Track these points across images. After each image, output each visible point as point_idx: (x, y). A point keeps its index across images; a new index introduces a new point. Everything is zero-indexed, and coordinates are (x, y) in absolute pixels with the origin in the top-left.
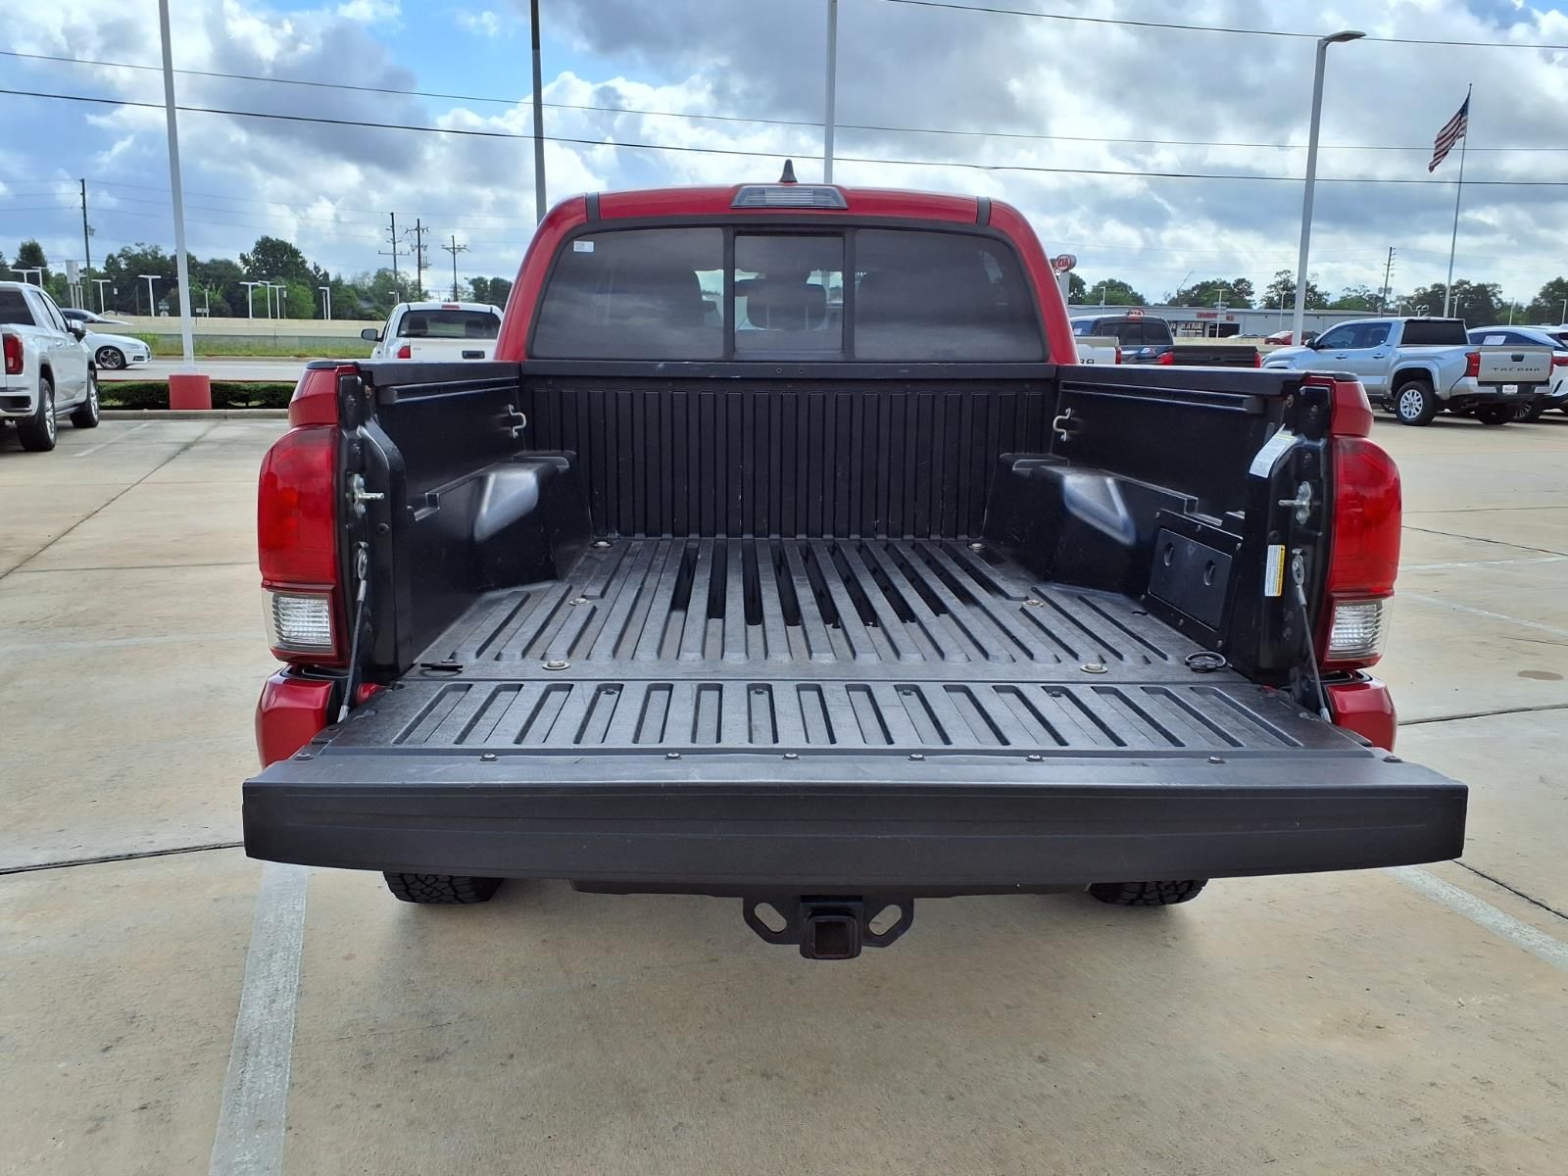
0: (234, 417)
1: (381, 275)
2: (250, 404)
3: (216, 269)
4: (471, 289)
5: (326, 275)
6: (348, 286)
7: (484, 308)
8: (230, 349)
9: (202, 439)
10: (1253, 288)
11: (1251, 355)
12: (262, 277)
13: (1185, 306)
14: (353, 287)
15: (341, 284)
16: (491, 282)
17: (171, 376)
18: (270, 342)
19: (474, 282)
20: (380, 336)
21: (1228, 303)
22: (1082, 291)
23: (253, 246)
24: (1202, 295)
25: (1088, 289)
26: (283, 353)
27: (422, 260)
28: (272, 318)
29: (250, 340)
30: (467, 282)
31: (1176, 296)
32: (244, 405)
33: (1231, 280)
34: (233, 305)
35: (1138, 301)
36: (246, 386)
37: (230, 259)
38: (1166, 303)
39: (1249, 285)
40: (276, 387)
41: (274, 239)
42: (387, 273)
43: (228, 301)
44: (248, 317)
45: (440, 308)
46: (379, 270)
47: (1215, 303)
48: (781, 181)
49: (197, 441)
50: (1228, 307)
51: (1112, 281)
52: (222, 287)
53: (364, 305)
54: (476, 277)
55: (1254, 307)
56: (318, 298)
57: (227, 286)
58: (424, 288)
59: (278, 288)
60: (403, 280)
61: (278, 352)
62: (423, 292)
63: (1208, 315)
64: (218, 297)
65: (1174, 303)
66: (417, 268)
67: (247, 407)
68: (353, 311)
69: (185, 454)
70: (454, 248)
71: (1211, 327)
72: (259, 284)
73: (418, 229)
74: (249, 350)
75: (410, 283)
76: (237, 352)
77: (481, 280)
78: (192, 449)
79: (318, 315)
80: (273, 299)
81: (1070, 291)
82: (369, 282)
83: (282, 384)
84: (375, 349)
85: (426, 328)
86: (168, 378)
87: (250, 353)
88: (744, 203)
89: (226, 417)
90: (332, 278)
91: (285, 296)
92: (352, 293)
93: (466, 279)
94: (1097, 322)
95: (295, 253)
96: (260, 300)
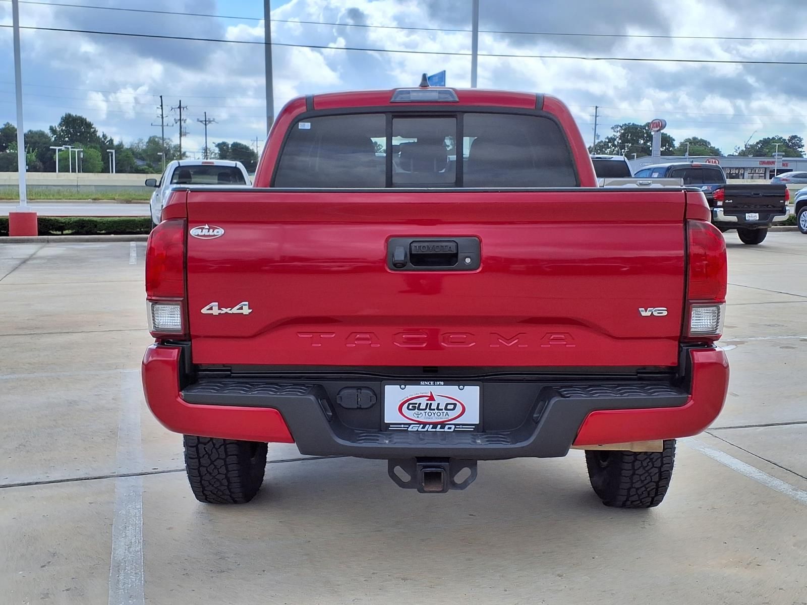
0: (55, 241)
1: (152, 141)
2: (65, 232)
3: (32, 137)
4: (217, 150)
5: (111, 141)
6: (127, 149)
7: (231, 163)
8: (46, 195)
9: (34, 256)
10: (803, 142)
11: (783, 191)
12: (65, 143)
13: (751, 156)
14: (131, 149)
15: (122, 148)
16: (232, 145)
17: (10, 213)
18: (74, 190)
19: (219, 145)
20: (158, 184)
21: (784, 154)
22: (672, 146)
23: (59, 121)
24: (764, 148)
25: (677, 144)
26: (84, 197)
27: (183, 129)
28: (72, 172)
29: (61, 188)
30: (214, 145)
31: (744, 149)
32: (60, 233)
33: (786, 137)
34: (44, 163)
35: (716, 153)
36: (63, 220)
37: (42, 130)
38: (737, 154)
39: (800, 140)
40: (83, 221)
41: (74, 115)
42: (157, 139)
43: (41, 160)
44: (55, 172)
45: (200, 164)
46: (150, 137)
47: (773, 154)
48: (421, 85)
49: (31, 257)
50: (784, 156)
51: (694, 139)
52: (36, 150)
53: (139, 163)
54: (221, 142)
55: (804, 156)
56: (106, 158)
57: (40, 149)
58: (183, 150)
59: (76, 151)
60: (167, 144)
61: (80, 197)
62: (182, 153)
63: (768, 163)
64: (34, 158)
65: (743, 154)
66: (179, 136)
67: (62, 234)
68: (131, 168)
69: (24, 266)
70: (206, 121)
71: (771, 172)
72: (63, 148)
73: (180, 107)
74: (60, 195)
75: (173, 146)
76: (52, 197)
77: (224, 144)
78: (29, 262)
79: (106, 170)
80: (73, 158)
81: (662, 146)
82: (143, 146)
83: (87, 219)
84: (154, 193)
85: (191, 178)
86: (8, 215)
87: (60, 197)
88: (398, 100)
89: (48, 241)
90: (116, 143)
91: (82, 156)
92: (130, 153)
93: (214, 143)
94: (669, 169)
95: (89, 125)
96: (64, 160)
